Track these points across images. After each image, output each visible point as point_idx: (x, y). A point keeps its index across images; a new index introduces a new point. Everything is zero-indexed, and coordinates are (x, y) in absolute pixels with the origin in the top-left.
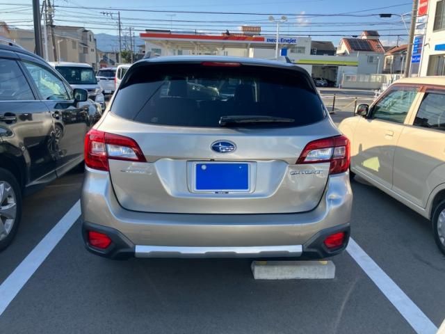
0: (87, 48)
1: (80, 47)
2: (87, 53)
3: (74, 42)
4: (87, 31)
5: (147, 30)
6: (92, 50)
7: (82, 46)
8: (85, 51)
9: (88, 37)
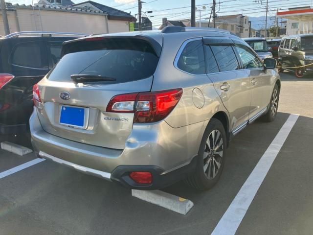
0: (242, 29)
1: (237, 28)
2: (242, 32)
3: (232, 26)
4: (244, 17)
5: (289, 9)
6: (247, 30)
7: (239, 28)
8: (241, 31)
9: (244, 21)
